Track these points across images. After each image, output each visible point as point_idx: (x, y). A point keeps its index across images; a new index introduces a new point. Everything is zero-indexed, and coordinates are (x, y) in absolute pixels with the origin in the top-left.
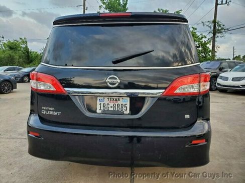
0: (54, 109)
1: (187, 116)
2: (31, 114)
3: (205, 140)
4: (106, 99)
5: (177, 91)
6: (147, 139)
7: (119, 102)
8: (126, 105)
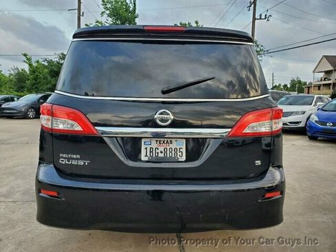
0: (78, 156)
1: (258, 163)
2: (40, 163)
3: (279, 192)
4: (154, 141)
5: (247, 131)
6: (212, 194)
7: (171, 146)
8: (181, 150)
